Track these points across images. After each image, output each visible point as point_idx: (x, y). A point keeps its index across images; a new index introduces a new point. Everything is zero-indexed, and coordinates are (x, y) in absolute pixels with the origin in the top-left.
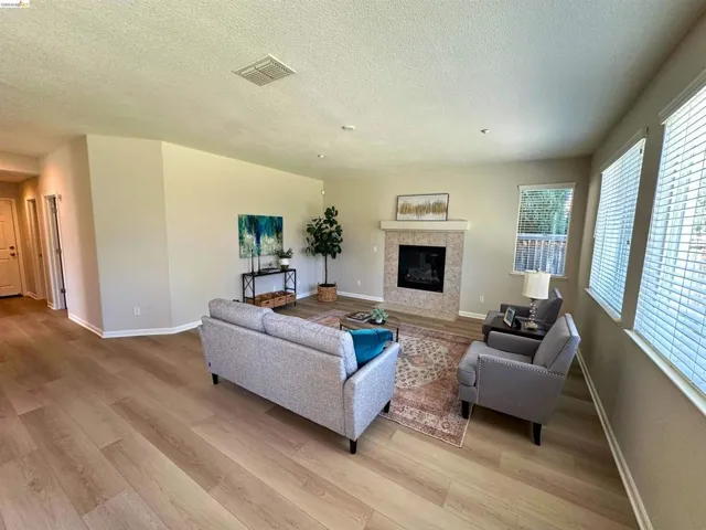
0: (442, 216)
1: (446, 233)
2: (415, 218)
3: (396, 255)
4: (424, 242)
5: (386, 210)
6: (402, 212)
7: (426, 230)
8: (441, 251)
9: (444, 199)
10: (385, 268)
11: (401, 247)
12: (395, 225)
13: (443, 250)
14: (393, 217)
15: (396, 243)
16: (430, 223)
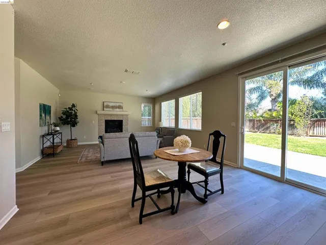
0: (121, 110)
1: (123, 115)
2: (112, 110)
3: (104, 124)
4: (115, 119)
5: (99, 107)
6: (106, 108)
7: (115, 114)
8: (121, 121)
9: (121, 104)
10: (99, 129)
11: (106, 121)
12: (103, 112)
13: (122, 121)
14: (102, 109)
15: (104, 119)
16: (117, 112)
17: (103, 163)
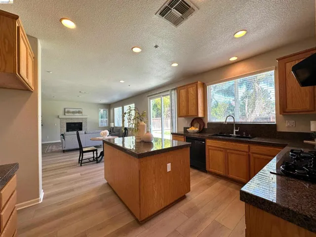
0: (80, 114)
1: (82, 118)
2: (72, 115)
3: (65, 126)
4: (76, 121)
5: (61, 113)
6: (67, 113)
7: (75, 118)
9: (81, 110)
11: (67, 123)
12: (64, 117)
13: (82, 123)
14: (64, 114)
15: (65, 122)
16: (77, 116)
17: (64, 151)
